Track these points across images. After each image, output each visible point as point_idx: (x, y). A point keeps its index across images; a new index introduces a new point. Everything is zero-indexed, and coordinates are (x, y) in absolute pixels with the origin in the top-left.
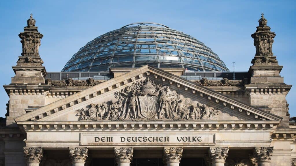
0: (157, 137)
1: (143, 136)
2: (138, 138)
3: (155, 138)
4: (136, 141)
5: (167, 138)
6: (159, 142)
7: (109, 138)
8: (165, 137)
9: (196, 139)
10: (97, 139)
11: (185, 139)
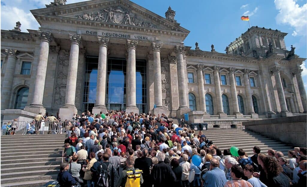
0: (123, 35)
1: (115, 34)
2: (112, 34)
3: (122, 35)
4: (111, 35)
5: (129, 36)
6: (124, 37)
7: (95, 32)
8: (128, 36)
9: (145, 38)
10: (88, 32)
11: (139, 38)
